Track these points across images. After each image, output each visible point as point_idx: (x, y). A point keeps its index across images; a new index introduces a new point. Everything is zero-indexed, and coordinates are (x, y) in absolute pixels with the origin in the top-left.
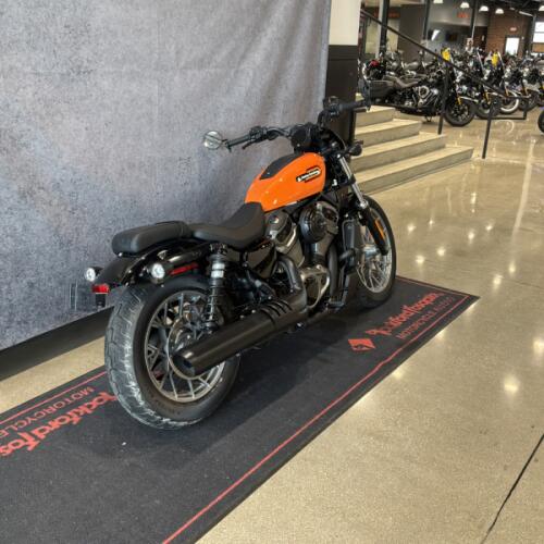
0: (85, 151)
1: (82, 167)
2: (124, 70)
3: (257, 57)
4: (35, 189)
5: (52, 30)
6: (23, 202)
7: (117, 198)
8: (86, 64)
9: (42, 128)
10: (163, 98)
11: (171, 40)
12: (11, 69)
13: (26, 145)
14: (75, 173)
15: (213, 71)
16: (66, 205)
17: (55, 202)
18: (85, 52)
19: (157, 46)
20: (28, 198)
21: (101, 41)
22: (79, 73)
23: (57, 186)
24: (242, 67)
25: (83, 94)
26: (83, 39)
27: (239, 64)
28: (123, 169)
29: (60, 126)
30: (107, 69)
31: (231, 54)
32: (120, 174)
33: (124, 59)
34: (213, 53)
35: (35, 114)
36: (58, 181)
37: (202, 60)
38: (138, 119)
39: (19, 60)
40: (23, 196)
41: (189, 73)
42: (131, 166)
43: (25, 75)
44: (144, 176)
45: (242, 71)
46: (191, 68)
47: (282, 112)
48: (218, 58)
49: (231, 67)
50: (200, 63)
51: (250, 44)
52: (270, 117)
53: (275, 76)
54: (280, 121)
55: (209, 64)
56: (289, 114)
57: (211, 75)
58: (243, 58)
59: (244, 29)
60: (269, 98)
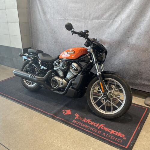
3: (123, 16)
4: (57, 42)
6: (55, 44)
11: (88, 11)
13: (56, 33)
24: (115, 20)
27: (115, 18)
31: (111, 15)
33: (75, 16)
34: (103, 15)
37: (98, 17)
41: (94, 21)
45: (115, 21)
46: (94, 19)
47: (136, 38)
48: (105, 17)
49: (111, 20)
50: (97, 18)
51: (120, 12)
52: (130, 39)
53: (133, 23)
54: (135, 41)
55: (101, 18)
56: (140, 39)
57: (102, 21)
58: (116, 16)
59: (117, 6)
60: (129, 31)
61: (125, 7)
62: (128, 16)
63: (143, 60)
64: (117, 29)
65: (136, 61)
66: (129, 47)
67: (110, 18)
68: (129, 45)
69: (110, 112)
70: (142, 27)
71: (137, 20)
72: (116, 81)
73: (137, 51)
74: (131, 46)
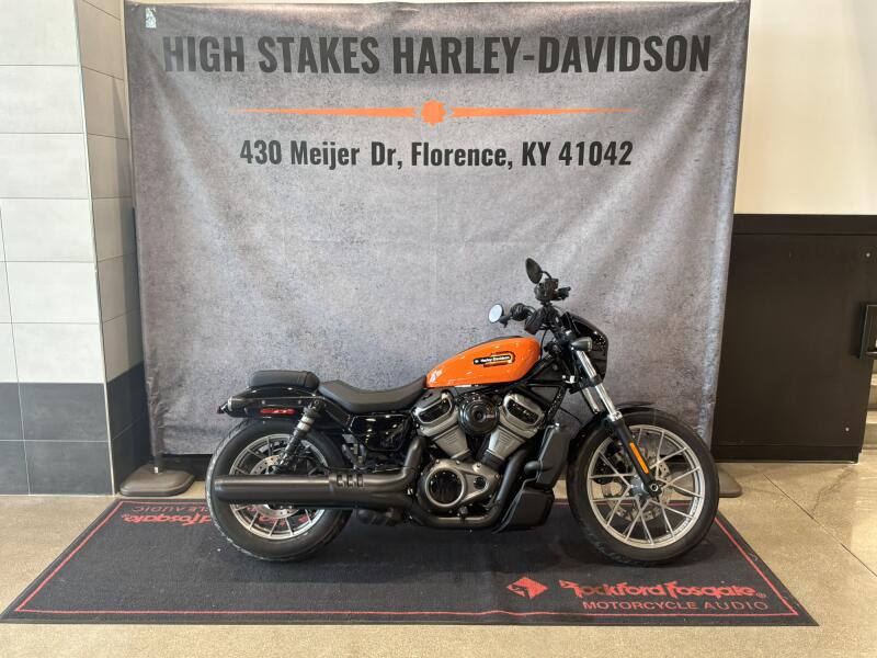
0: (352, 307)
1: (348, 321)
2: (399, 240)
3: (586, 230)
4: (303, 331)
5: (328, 208)
6: (290, 340)
7: (382, 353)
8: (359, 235)
9: (314, 285)
10: (444, 268)
11: (454, 215)
12: (292, 237)
13: (299, 297)
14: (340, 324)
15: (512, 245)
16: (330, 350)
17: (320, 345)
18: (358, 226)
19: (436, 220)
20: (295, 338)
21: (375, 216)
22: (352, 242)
23: (324, 333)
24: (559, 241)
25: (356, 259)
26: (357, 215)
27: (555, 238)
28: (391, 329)
29: (331, 285)
30: (380, 240)
31: (542, 227)
32: (387, 332)
33: (398, 231)
34: (514, 227)
35: (309, 272)
36: (324, 328)
37: (497, 233)
38: (413, 285)
39: (300, 231)
40: (290, 336)
41: (479, 246)
42: (401, 327)
43: (304, 242)
44: (415, 339)
45: (559, 245)
46: (480, 241)
47: (629, 294)
48: (521, 232)
49: (542, 242)
50: (494, 237)
51: (573, 217)
52: (609, 297)
53: (616, 251)
54: (626, 304)
55: (507, 237)
56: (643, 298)
57: (509, 247)
58: (561, 231)
59: (562, 201)
60: (605, 276)
61: (589, 203)
62: (602, 232)
63: (654, 357)
64: (565, 270)
65: (634, 365)
66: (608, 322)
67: (541, 237)
68: (608, 318)
69: (664, 538)
70: (645, 261)
71: (628, 242)
72: (663, 431)
73: (637, 332)
74: (616, 320)
